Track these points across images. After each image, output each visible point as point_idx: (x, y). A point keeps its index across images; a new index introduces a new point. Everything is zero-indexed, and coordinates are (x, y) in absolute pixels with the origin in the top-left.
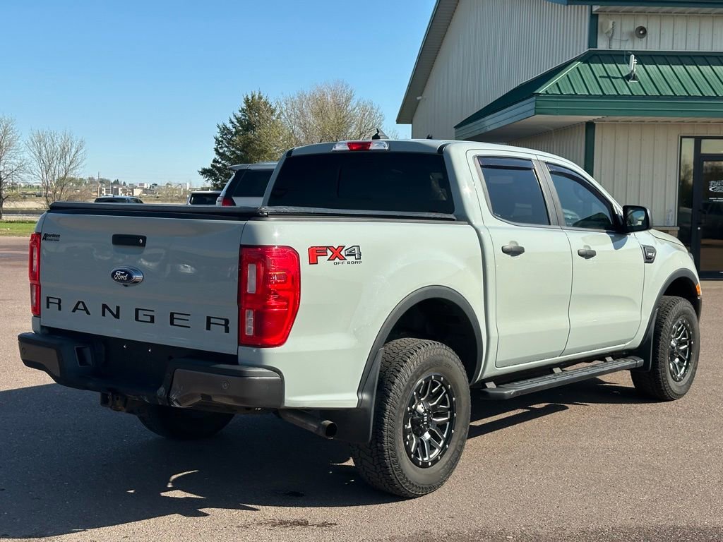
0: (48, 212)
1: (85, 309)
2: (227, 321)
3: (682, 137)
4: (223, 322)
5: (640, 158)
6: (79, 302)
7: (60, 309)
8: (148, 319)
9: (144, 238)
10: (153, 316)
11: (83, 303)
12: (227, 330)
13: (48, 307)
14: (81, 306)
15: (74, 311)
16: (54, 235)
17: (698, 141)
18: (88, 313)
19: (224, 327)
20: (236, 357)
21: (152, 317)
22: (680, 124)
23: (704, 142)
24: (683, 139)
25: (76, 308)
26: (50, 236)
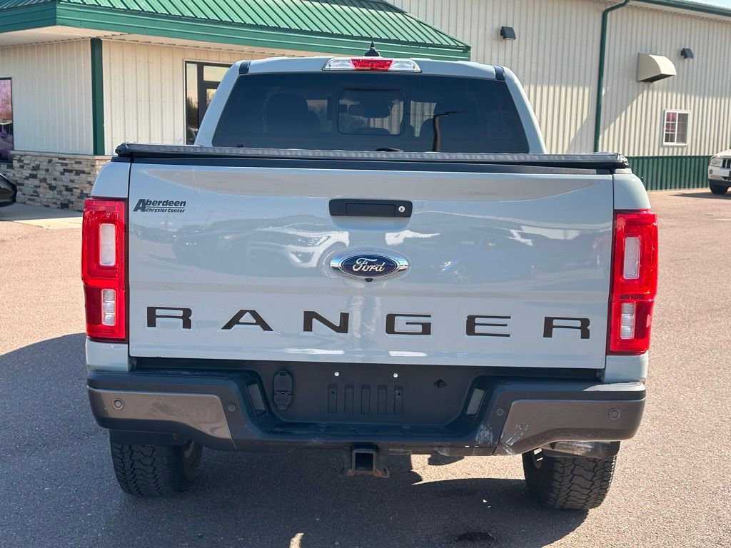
0: (114, 160)
1: (260, 322)
2: (585, 322)
3: (186, 62)
4: (579, 324)
5: (149, 80)
6: (242, 313)
7: (186, 325)
8: (419, 328)
9: (409, 205)
10: (429, 324)
12: (585, 334)
13: (151, 322)
14: (247, 317)
15: (226, 327)
16: (167, 203)
17: (201, 66)
18: (266, 327)
19: (580, 331)
20: (602, 371)
21: (426, 326)
22: (184, 48)
23: (206, 68)
24: (188, 65)
25: (233, 322)
26: (154, 204)
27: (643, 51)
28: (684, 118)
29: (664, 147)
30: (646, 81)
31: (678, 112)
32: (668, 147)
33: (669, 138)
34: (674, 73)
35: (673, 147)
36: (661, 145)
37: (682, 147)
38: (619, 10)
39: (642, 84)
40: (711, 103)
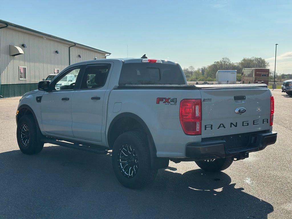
1: (224, 126)
4: (267, 120)
6: (221, 124)
7: (212, 129)
11: (223, 124)
13: (205, 129)
14: (222, 126)
15: (218, 128)
16: (208, 99)
18: (225, 128)
19: (267, 122)
21: (248, 123)
25: (220, 127)
26: (206, 99)
27: (11, 45)
28: (25, 69)
29: (20, 80)
30: (13, 55)
31: (23, 67)
32: (21, 80)
33: (21, 77)
34: (23, 53)
35: (23, 80)
36: (19, 79)
37: (25, 80)
38: (4, 29)
39: (11, 56)
40: (32, 64)
